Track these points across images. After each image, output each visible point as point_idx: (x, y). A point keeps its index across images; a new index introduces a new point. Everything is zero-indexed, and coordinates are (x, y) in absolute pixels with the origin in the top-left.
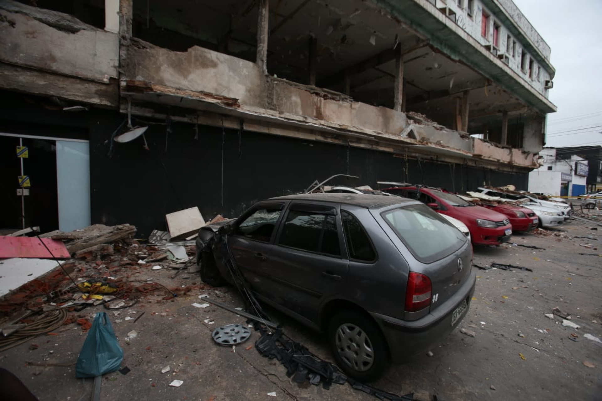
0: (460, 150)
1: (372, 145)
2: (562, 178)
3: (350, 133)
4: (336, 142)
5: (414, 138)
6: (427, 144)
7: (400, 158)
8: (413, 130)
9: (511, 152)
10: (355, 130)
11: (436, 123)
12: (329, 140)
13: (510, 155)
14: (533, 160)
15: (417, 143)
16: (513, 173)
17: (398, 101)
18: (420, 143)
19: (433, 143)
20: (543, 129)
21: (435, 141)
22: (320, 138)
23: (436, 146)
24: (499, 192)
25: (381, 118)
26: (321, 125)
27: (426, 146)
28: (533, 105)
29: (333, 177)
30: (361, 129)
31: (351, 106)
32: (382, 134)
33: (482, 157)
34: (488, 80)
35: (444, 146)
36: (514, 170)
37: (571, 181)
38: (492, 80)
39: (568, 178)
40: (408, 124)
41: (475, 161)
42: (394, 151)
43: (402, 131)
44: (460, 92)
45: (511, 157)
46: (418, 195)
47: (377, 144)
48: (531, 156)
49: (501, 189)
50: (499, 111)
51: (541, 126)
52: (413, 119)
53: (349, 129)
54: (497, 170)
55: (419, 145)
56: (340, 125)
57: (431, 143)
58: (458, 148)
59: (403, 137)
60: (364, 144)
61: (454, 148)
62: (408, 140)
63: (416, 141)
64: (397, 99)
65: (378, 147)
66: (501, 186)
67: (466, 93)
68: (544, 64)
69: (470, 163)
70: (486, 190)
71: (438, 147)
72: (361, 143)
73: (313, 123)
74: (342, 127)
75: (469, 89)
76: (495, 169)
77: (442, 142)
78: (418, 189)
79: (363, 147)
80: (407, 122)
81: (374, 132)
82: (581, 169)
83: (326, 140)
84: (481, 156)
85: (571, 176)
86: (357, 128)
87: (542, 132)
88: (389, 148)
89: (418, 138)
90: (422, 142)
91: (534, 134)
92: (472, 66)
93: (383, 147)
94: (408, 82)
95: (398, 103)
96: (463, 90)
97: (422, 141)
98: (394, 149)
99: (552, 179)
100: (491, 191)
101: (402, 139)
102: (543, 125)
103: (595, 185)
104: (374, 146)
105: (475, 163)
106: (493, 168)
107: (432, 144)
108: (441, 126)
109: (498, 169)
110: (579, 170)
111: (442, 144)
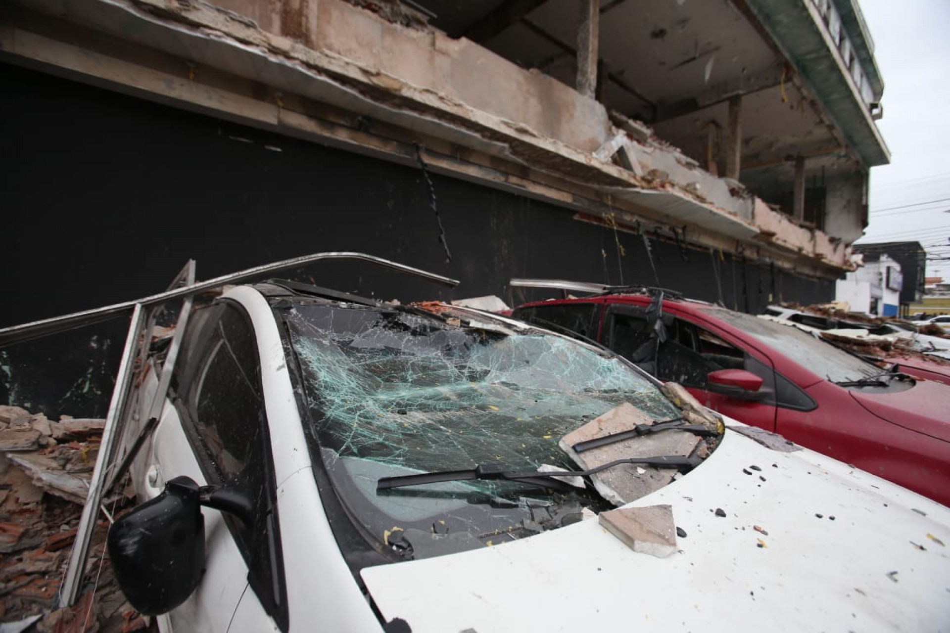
0: (735, 214)
1: (506, 174)
2: (871, 293)
3: (415, 114)
4: (373, 145)
5: (627, 166)
6: (663, 186)
7: (592, 225)
8: (625, 148)
9: (813, 238)
10: (431, 101)
11: (679, 150)
12: (342, 136)
13: (813, 242)
14: (845, 256)
15: (637, 184)
16: (815, 280)
17: (587, 80)
18: (644, 184)
19: (678, 184)
20: (864, 198)
21: (684, 183)
22: (298, 121)
23: (685, 194)
24: (818, 315)
25: (533, 102)
26: (274, 51)
27: (661, 191)
28: (855, 145)
29: (320, 255)
30: (459, 105)
31: (433, 44)
32: (533, 136)
33: (774, 239)
34: (787, 66)
35: (703, 200)
36: (818, 274)
37: (881, 298)
38: (795, 67)
39: (877, 293)
40: (610, 135)
41: (758, 249)
42: (574, 200)
43: (594, 147)
44: (723, 101)
45: (814, 246)
46: (657, 326)
47: (524, 173)
48: (841, 247)
49: (820, 310)
50: (788, 158)
51: (862, 191)
52: (624, 129)
53: (406, 93)
54: (792, 271)
55: (643, 188)
56: (365, 72)
57: (673, 185)
58: (732, 210)
59: (600, 160)
60: (480, 166)
61: (723, 209)
62: (614, 171)
63: (635, 177)
64: (584, 74)
65: (525, 183)
66: (817, 303)
67: (735, 101)
68: (870, 69)
69: (748, 253)
70: (791, 312)
71: (689, 198)
72: (466, 162)
73: (228, 35)
74: (375, 81)
75: (741, 92)
76: (790, 269)
77: (698, 186)
78: (656, 304)
79: (477, 178)
80: (610, 129)
81: (506, 124)
82: (894, 279)
83: (327, 134)
84: (772, 234)
85: (881, 289)
86: (441, 98)
87: (864, 202)
88: (559, 190)
89: (639, 172)
90: (649, 182)
91: (845, 207)
92: (760, 18)
93: (539, 184)
94: (611, 77)
95: (587, 85)
96: (730, 95)
97: (649, 178)
98: (574, 195)
99: (856, 294)
100: (799, 313)
101: (595, 164)
102: (864, 188)
103: (907, 305)
104: (513, 180)
105: (758, 253)
106: (787, 265)
107: (676, 188)
108: (689, 160)
109: (794, 269)
110: (891, 280)
111: (699, 193)
